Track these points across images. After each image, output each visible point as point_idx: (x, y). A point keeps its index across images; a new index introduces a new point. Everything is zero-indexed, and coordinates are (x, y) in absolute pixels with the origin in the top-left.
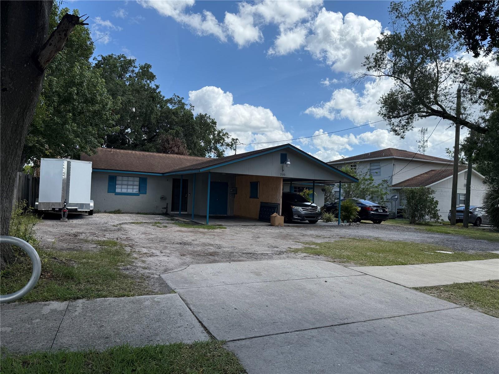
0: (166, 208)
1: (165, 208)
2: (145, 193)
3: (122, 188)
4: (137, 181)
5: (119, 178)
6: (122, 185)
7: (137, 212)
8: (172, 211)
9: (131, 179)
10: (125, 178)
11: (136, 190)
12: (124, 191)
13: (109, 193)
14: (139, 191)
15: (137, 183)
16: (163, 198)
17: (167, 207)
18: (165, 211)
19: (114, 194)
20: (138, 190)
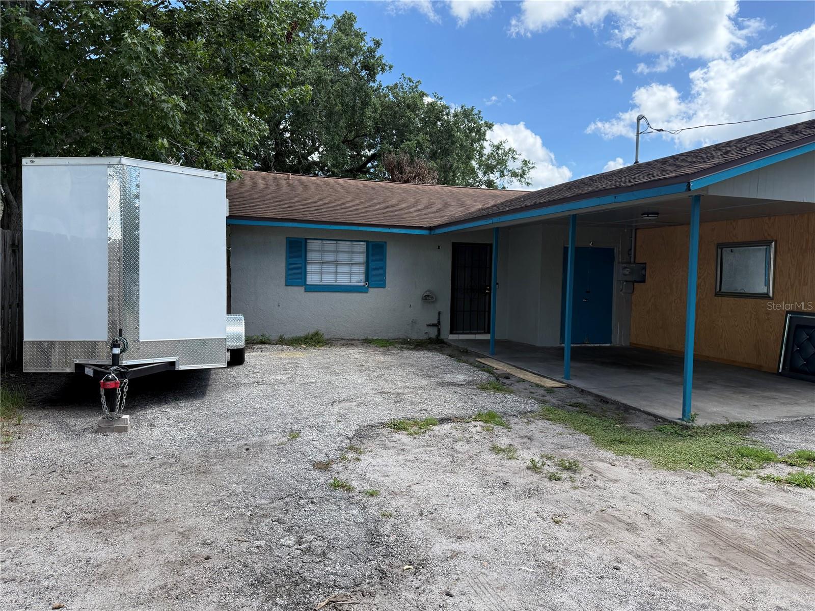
0: (437, 325)
1: (433, 325)
2: (383, 285)
3: (321, 273)
4: (360, 252)
5: (313, 245)
6: (322, 263)
7: (363, 337)
8: (451, 333)
9: (344, 246)
10: (329, 245)
11: (357, 277)
12: (328, 280)
13: (290, 288)
14: (367, 279)
15: (361, 258)
16: (428, 298)
17: (439, 322)
18: (433, 333)
19: (303, 289)
20: (362, 277)
